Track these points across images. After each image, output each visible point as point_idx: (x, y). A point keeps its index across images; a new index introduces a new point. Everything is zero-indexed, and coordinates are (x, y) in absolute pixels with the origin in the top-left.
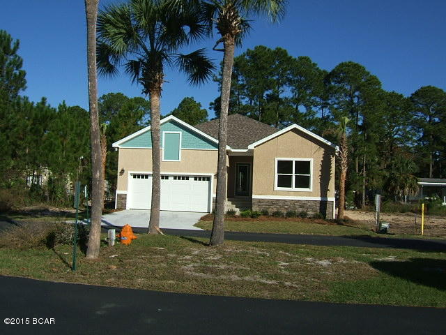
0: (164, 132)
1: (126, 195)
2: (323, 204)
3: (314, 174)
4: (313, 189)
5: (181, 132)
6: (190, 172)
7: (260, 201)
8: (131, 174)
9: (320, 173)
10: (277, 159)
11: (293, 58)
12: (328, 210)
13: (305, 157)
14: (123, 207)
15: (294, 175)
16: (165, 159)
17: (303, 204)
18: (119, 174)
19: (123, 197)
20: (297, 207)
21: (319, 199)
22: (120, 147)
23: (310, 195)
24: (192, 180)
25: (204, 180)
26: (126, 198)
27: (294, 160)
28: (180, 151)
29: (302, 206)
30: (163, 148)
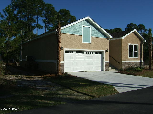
0: (83, 26)
1: (63, 64)
3: (138, 51)
5: (91, 27)
9: (140, 51)
10: (129, 44)
15: (133, 51)
16: (84, 42)
20: (134, 65)
21: (140, 61)
24: (94, 53)
25: (99, 54)
26: (63, 66)
27: (133, 45)
28: (91, 37)
29: (136, 65)
30: (83, 35)
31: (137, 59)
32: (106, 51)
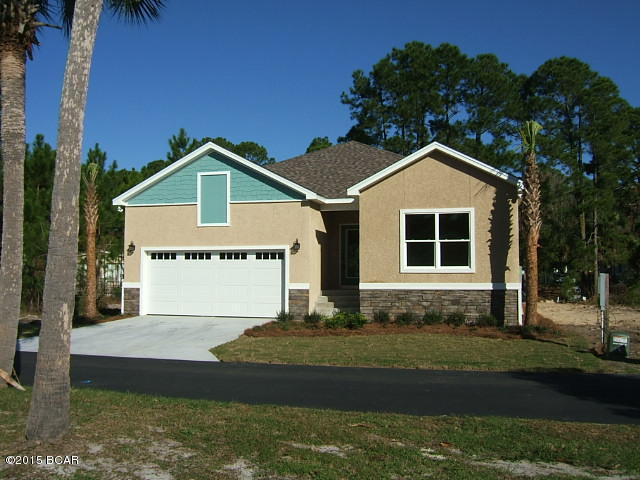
0: (199, 174)
1: (138, 289)
2: (498, 296)
3: (478, 239)
4: (477, 269)
5: (228, 172)
6: (246, 244)
7: (374, 294)
8: (147, 252)
9: (489, 236)
10: (404, 212)
11: (469, 58)
12: (509, 307)
13: (459, 206)
14: (133, 311)
15: (437, 242)
16: (202, 222)
17: (457, 298)
18: (126, 252)
19: (134, 295)
20: (446, 303)
21: (489, 286)
22: (126, 204)
23: (471, 279)
24: (251, 258)
25: (273, 257)
26: (138, 295)
27: (437, 212)
28: (228, 205)
29: (455, 302)
30: (199, 203)
31: (469, 277)
32: (296, 248)
